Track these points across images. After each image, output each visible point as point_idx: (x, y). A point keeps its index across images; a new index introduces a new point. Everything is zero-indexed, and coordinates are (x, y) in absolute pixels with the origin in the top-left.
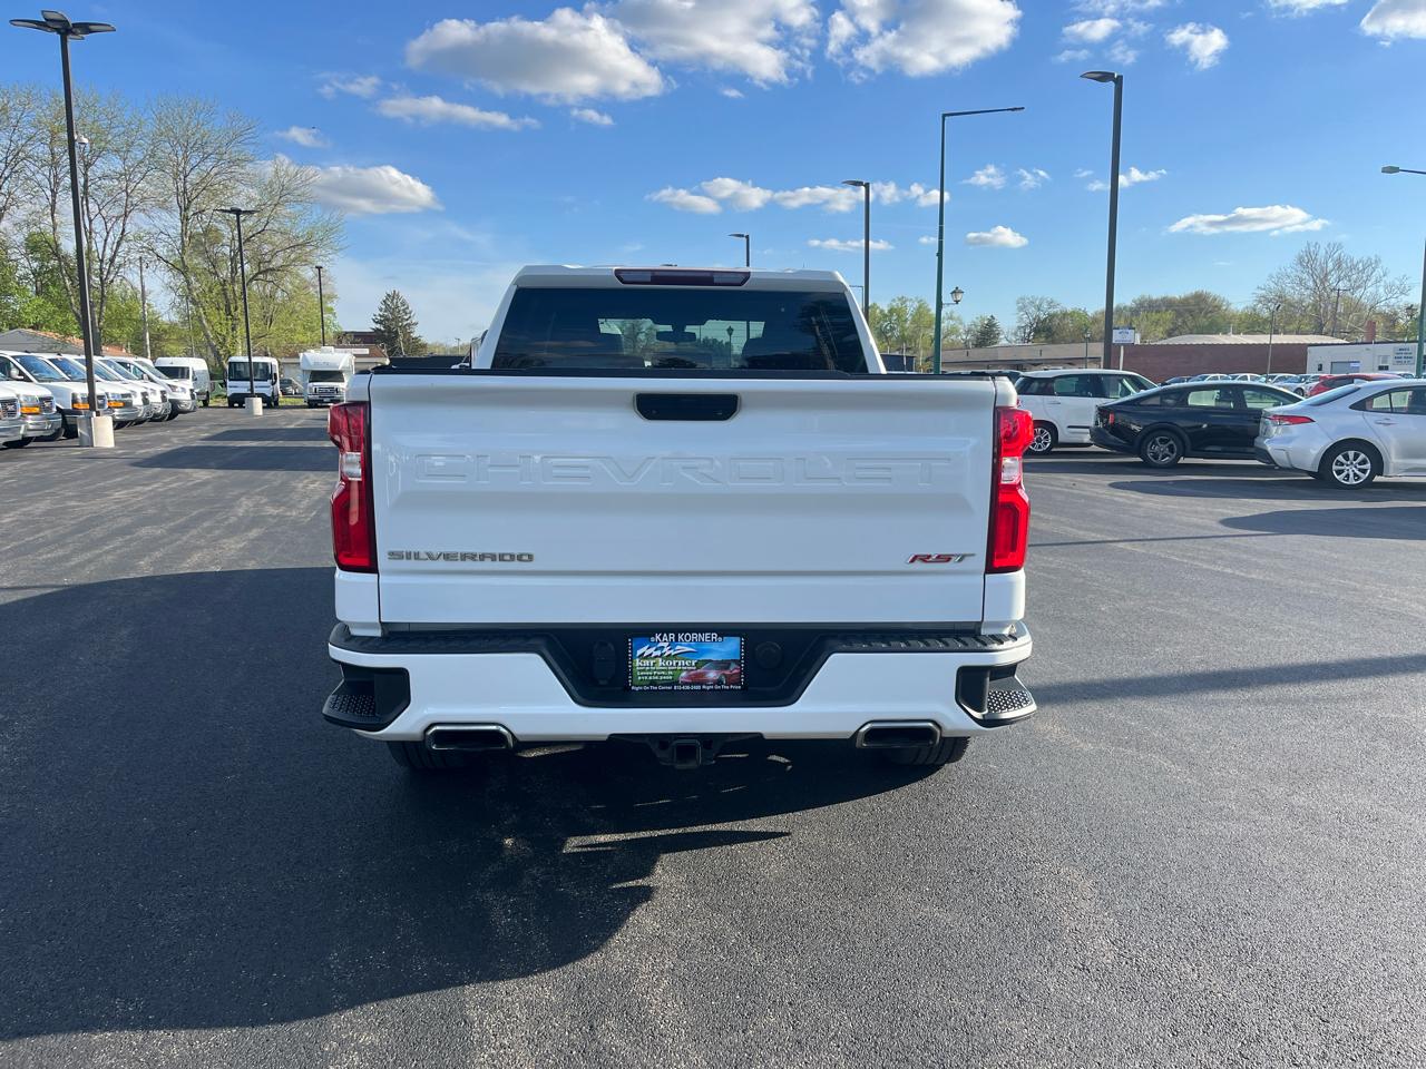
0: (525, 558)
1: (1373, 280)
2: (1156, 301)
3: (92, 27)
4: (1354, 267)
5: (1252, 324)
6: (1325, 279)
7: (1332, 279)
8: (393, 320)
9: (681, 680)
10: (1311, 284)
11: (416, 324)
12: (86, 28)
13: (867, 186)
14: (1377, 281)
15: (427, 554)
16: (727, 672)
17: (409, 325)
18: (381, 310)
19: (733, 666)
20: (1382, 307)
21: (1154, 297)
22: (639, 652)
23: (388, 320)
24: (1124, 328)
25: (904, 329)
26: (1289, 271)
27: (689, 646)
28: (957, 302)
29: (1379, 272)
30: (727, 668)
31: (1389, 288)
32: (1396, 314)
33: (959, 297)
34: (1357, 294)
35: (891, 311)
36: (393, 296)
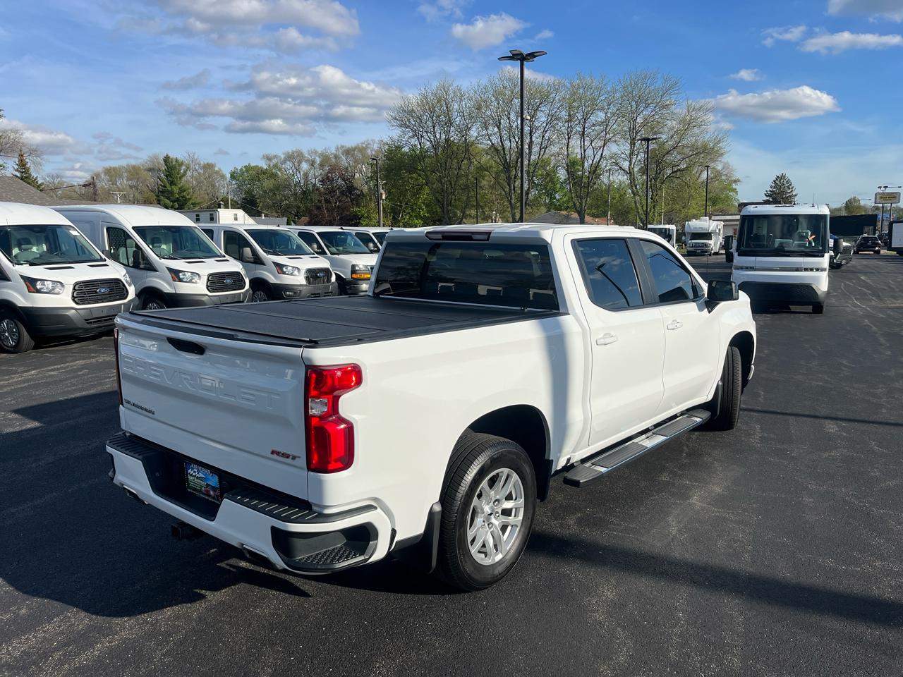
3: (536, 54)
8: (779, 194)
9: (203, 491)
11: (796, 195)
12: (532, 55)
16: (216, 493)
17: (790, 196)
18: (771, 187)
22: (189, 472)
23: (775, 194)
27: (203, 474)
30: (215, 491)
36: (783, 177)
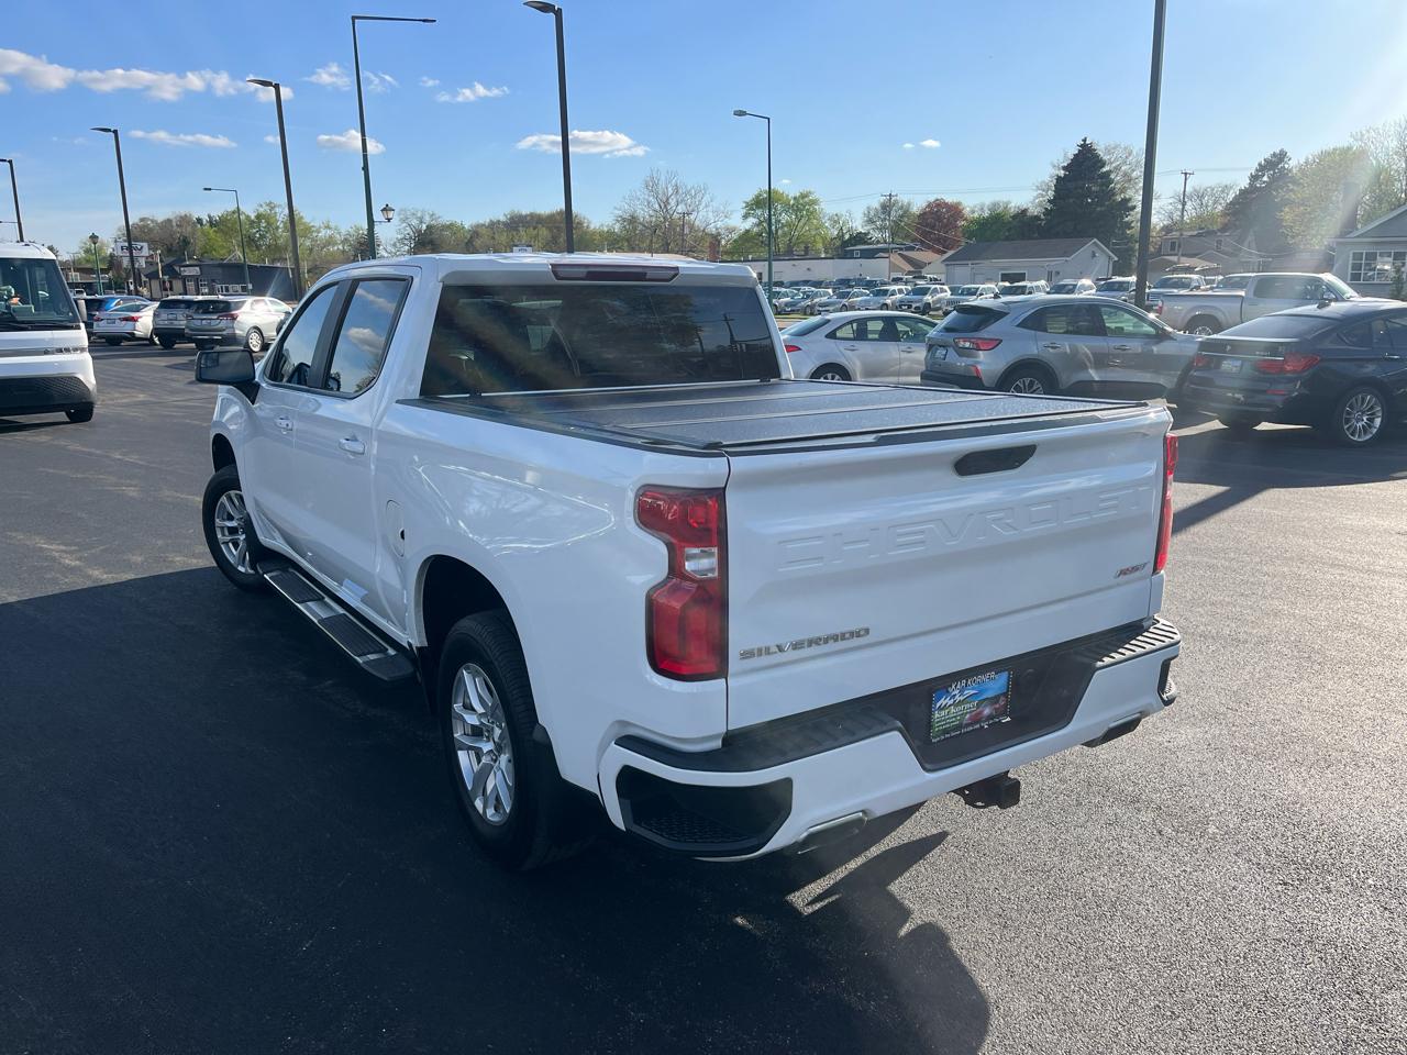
0: (862, 633)
1: (703, 204)
2: (526, 216)
4: (688, 192)
5: (613, 242)
6: (667, 203)
7: (673, 202)
9: (965, 722)
10: (657, 206)
13: (277, 87)
14: (706, 206)
15: (778, 646)
16: (997, 706)
19: (1002, 698)
20: (712, 229)
21: (524, 213)
22: (938, 705)
24: (522, 245)
25: (276, 238)
26: (638, 193)
27: (973, 689)
28: (389, 220)
29: (707, 198)
30: (997, 702)
31: (716, 212)
32: (719, 234)
33: (391, 215)
34: (692, 217)
35: (259, 217)
